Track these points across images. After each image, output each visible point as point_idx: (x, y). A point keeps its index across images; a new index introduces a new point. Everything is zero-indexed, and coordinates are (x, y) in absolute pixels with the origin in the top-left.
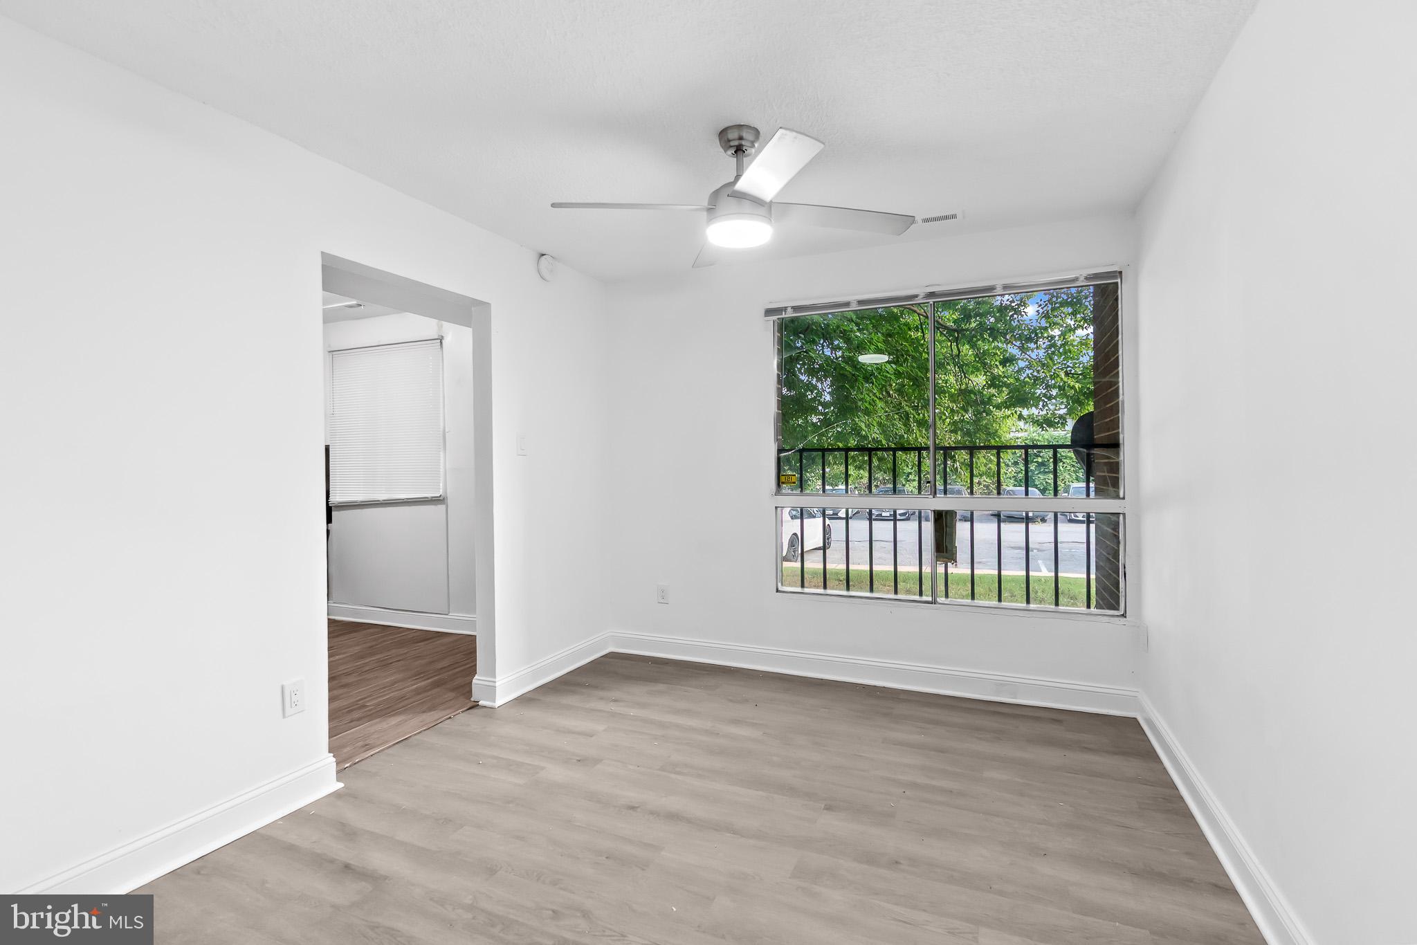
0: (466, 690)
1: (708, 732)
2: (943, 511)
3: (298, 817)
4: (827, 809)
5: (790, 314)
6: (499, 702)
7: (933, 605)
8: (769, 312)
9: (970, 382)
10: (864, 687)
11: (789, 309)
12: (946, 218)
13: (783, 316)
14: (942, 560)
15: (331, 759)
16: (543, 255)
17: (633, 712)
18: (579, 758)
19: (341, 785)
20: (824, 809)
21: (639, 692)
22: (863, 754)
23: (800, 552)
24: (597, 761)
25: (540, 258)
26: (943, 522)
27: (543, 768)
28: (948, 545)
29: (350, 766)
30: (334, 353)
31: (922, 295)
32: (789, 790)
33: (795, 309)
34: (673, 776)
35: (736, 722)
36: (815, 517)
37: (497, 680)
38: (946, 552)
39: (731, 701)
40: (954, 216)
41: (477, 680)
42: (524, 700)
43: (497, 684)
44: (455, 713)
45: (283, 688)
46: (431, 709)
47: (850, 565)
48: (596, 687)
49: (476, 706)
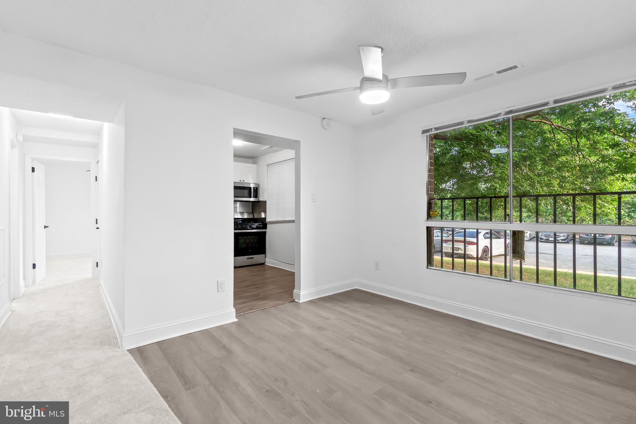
0: (291, 295)
1: (376, 327)
2: (516, 231)
3: (221, 328)
4: (410, 370)
5: (434, 132)
6: (301, 301)
7: (509, 282)
8: (424, 132)
9: (588, 160)
10: (469, 321)
11: (433, 129)
12: (511, 69)
13: (430, 133)
14: (515, 258)
15: (234, 310)
16: (325, 119)
17: (349, 313)
18: (318, 327)
19: (237, 320)
20: (409, 370)
21: (357, 306)
22: (446, 351)
23: (489, 256)
24: (324, 329)
25: (323, 120)
26: (517, 237)
27: (303, 328)
28: (519, 250)
29: (243, 314)
30: (268, 166)
31: (503, 113)
32: (399, 359)
33: (436, 129)
34: (351, 341)
35: (392, 325)
36: (500, 238)
37: (301, 292)
38: (518, 254)
39: (396, 316)
40: (515, 67)
41: (295, 291)
42: (312, 302)
43: (301, 294)
44: (284, 303)
45: (218, 281)
46: (278, 300)
47: (493, 262)
48: (341, 301)
49: (294, 301)
